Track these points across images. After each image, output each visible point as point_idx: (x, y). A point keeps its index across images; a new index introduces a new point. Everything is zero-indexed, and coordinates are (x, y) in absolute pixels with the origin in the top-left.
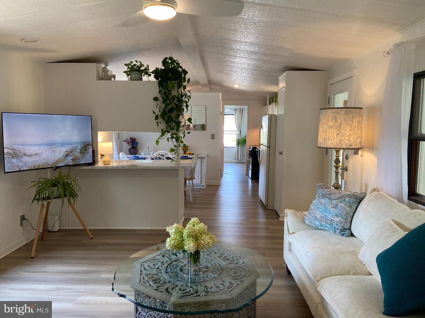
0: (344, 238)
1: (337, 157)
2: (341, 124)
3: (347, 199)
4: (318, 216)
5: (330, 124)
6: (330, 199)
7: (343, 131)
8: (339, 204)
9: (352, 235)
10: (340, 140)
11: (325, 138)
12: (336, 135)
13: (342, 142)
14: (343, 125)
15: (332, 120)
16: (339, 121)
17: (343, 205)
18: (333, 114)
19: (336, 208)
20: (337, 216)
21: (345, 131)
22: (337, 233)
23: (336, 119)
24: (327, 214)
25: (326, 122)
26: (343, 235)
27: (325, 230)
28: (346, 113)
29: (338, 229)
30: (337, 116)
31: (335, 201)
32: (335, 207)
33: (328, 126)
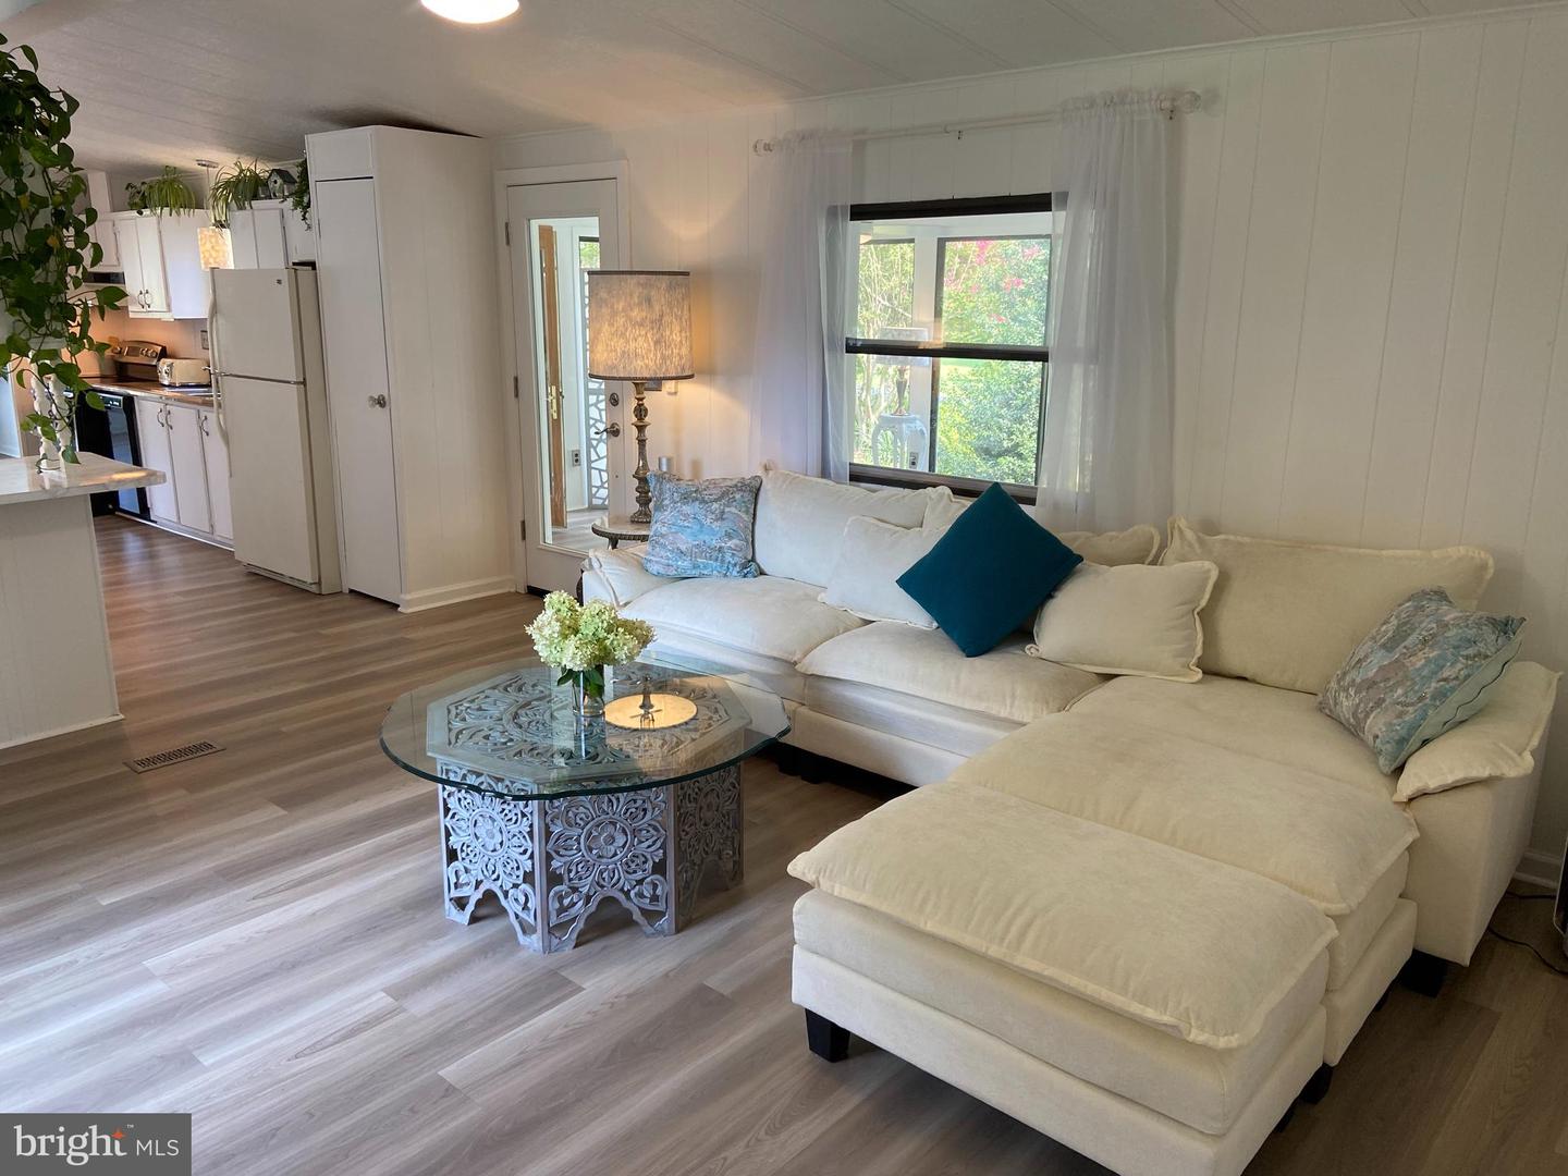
0: (750, 580)
1: (638, 399)
2: (662, 316)
3: (738, 496)
4: (683, 548)
5: (636, 314)
6: (703, 501)
7: (668, 333)
8: (727, 510)
9: (762, 573)
10: (664, 358)
11: (624, 352)
12: (652, 344)
13: (668, 362)
14: (666, 319)
15: (640, 304)
16: (657, 308)
17: (733, 510)
18: (641, 290)
19: (723, 519)
20: (729, 536)
21: (671, 333)
22: (735, 573)
23: (649, 300)
24: (707, 538)
25: (623, 310)
26: (745, 576)
27: (702, 576)
28: (670, 288)
29: (735, 565)
30: (652, 294)
31: (715, 505)
32: (721, 517)
33: (629, 318)
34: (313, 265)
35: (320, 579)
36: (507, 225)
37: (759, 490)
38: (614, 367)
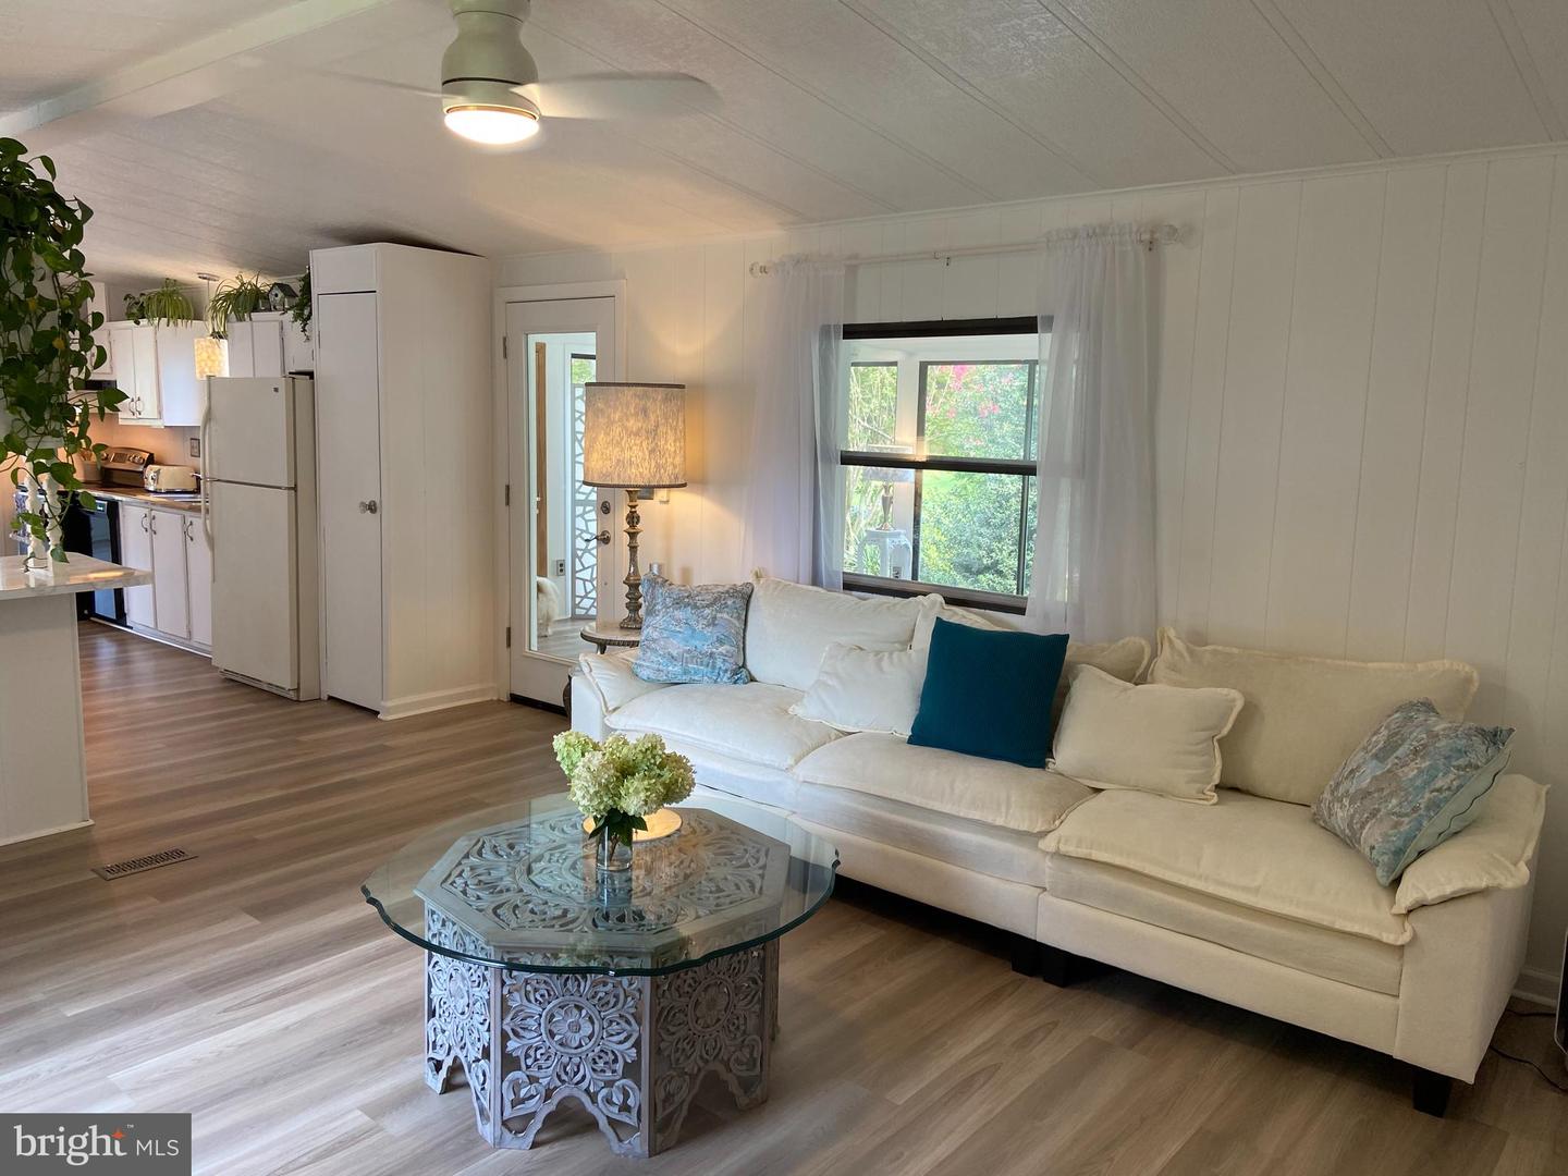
0: (740, 686)
1: (632, 507)
2: (657, 426)
3: (729, 603)
4: (675, 654)
5: (632, 424)
6: (695, 607)
7: (663, 442)
8: (719, 615)
9: (753, 680)
10: (658, 466)
11: (619, 461)
12: (647, 453)
13: (662, 471)
14: (662, 429)
15: (636, 414)
16: (652, 417)
17: (725, 616)
18: (637, 400)
19: (715, 625)
20: (721, 642)
21: (666, 444)
22: (725, 679)
23: (645, 411)
24: (697, 643)
25: (620, 420)
26: (735, 683)
27: (692, 682)
28: (666, 400)
29: (726, 671)
30: (649, 404)
31: (707, 611)
32: (713, 623)
33: (625, 428)
34: (311, 374)
35: (299, 684)
36: (505, 339)
37: (750, 596)
38: (606, 476)
